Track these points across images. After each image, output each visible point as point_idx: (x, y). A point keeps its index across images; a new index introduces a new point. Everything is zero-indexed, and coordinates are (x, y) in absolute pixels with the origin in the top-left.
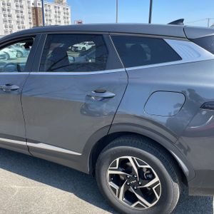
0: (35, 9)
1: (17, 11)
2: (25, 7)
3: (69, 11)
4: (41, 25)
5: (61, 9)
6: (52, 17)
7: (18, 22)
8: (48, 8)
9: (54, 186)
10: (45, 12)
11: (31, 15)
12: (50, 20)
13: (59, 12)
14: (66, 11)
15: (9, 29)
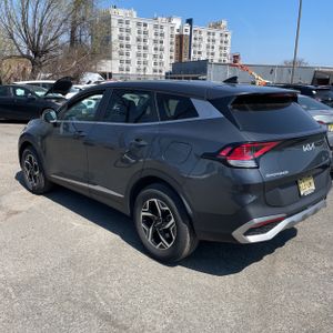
0: (180, 37)
1: (155, 41)
2: (166, 35)
3: (229, 38)
4: (185, 59)
5: (217, 36)
6: (203, 49)
7: (155, 56)
8: (198, 36)
9: (92, 220)
10: (193, 41)
11: (174, 47)
12: (199, 53)
13: (214, 41)
14: (224, 39)
15: (142, 66)
